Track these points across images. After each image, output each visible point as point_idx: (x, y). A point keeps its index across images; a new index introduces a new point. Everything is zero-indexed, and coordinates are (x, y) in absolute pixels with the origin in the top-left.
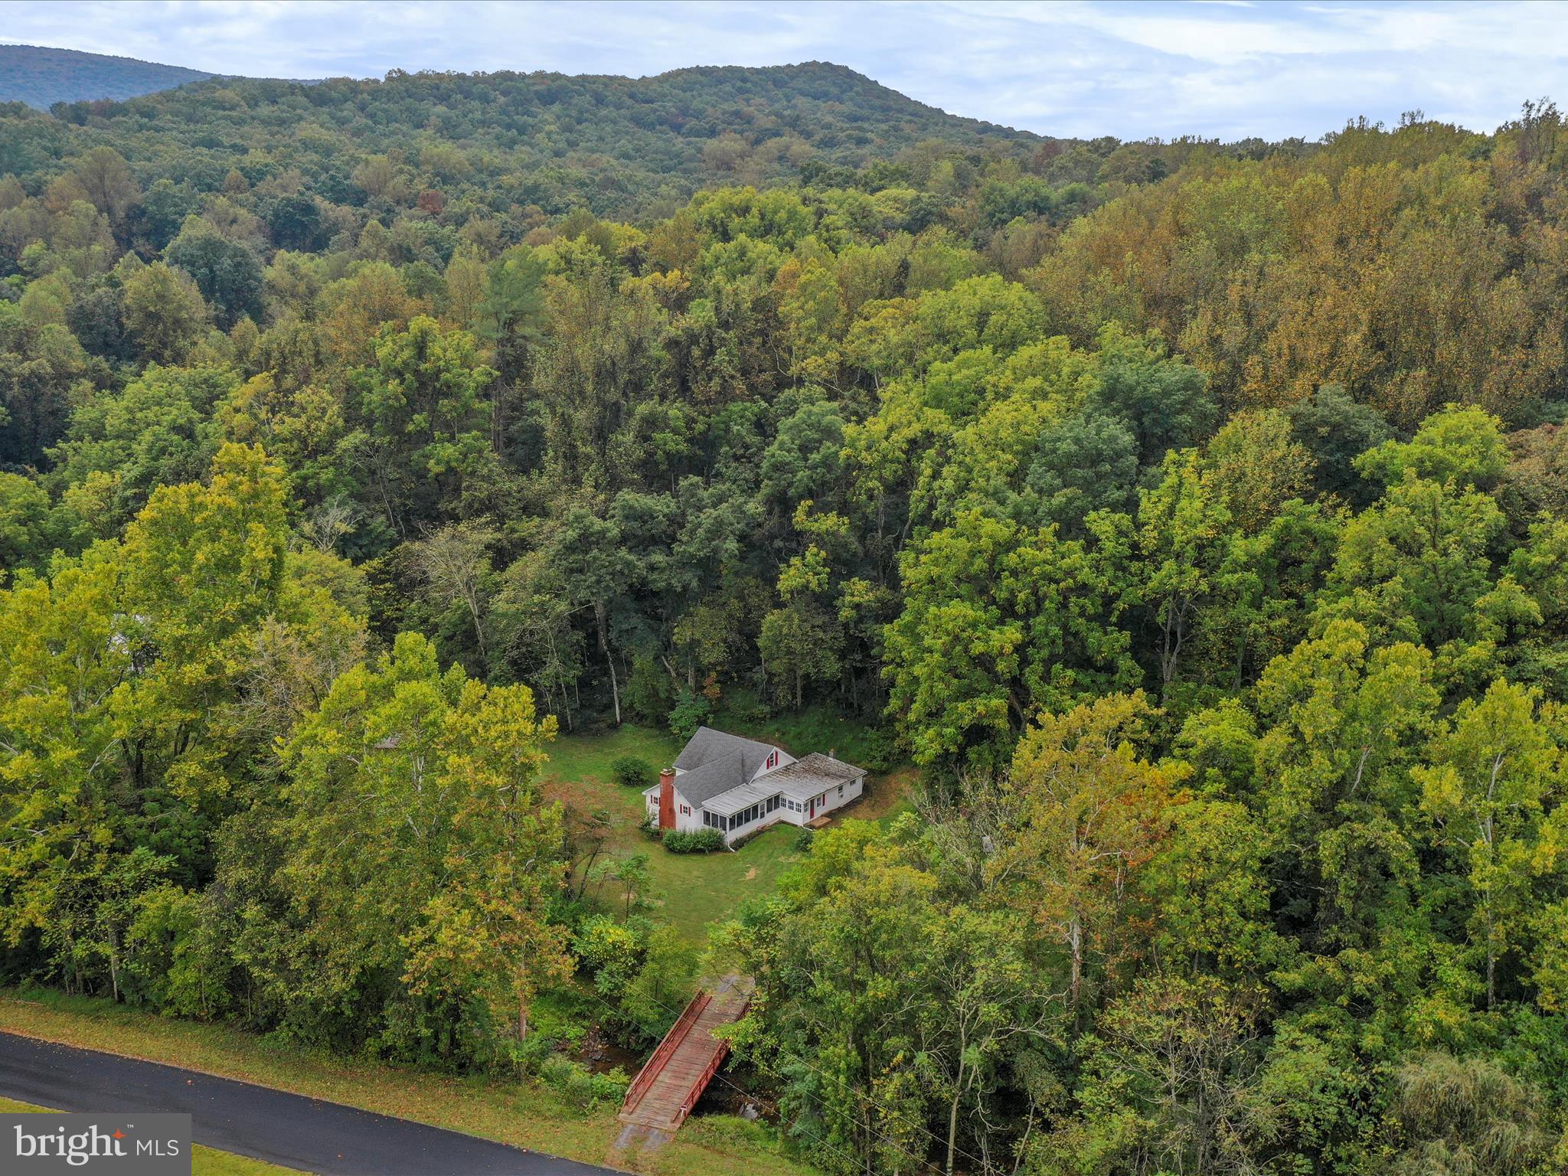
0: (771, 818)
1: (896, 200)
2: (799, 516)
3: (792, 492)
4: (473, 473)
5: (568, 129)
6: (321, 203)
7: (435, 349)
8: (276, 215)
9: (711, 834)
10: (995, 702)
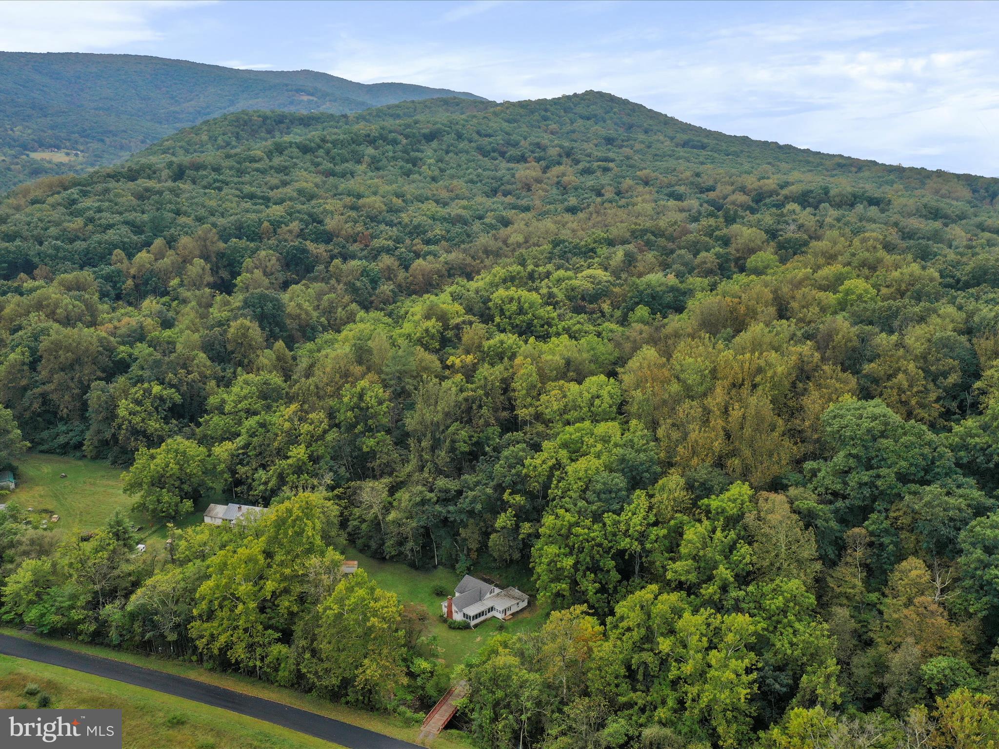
0: (489, 615)
1: (590, 277)
2: (506, 496)
3: (504, 485)
4: (381, 452)
5: (440, 160)
6: (311, 246)
7: (367, 398)
8: (288, 253)
9: (465, 622)
10: (564, 586)
